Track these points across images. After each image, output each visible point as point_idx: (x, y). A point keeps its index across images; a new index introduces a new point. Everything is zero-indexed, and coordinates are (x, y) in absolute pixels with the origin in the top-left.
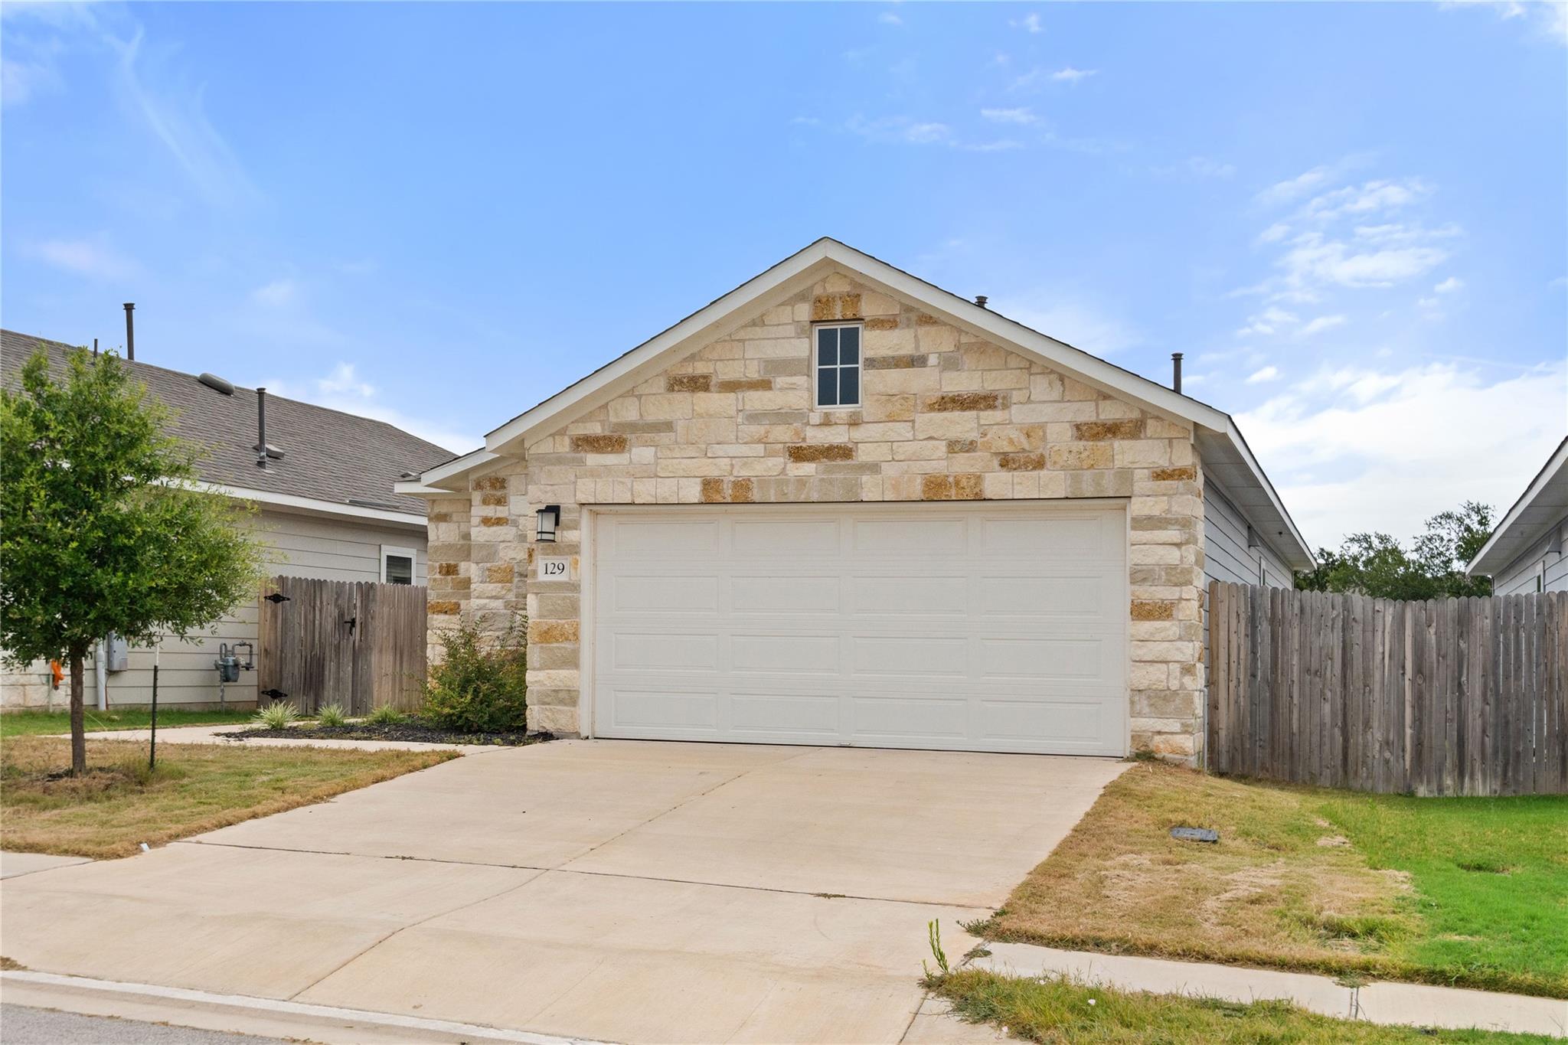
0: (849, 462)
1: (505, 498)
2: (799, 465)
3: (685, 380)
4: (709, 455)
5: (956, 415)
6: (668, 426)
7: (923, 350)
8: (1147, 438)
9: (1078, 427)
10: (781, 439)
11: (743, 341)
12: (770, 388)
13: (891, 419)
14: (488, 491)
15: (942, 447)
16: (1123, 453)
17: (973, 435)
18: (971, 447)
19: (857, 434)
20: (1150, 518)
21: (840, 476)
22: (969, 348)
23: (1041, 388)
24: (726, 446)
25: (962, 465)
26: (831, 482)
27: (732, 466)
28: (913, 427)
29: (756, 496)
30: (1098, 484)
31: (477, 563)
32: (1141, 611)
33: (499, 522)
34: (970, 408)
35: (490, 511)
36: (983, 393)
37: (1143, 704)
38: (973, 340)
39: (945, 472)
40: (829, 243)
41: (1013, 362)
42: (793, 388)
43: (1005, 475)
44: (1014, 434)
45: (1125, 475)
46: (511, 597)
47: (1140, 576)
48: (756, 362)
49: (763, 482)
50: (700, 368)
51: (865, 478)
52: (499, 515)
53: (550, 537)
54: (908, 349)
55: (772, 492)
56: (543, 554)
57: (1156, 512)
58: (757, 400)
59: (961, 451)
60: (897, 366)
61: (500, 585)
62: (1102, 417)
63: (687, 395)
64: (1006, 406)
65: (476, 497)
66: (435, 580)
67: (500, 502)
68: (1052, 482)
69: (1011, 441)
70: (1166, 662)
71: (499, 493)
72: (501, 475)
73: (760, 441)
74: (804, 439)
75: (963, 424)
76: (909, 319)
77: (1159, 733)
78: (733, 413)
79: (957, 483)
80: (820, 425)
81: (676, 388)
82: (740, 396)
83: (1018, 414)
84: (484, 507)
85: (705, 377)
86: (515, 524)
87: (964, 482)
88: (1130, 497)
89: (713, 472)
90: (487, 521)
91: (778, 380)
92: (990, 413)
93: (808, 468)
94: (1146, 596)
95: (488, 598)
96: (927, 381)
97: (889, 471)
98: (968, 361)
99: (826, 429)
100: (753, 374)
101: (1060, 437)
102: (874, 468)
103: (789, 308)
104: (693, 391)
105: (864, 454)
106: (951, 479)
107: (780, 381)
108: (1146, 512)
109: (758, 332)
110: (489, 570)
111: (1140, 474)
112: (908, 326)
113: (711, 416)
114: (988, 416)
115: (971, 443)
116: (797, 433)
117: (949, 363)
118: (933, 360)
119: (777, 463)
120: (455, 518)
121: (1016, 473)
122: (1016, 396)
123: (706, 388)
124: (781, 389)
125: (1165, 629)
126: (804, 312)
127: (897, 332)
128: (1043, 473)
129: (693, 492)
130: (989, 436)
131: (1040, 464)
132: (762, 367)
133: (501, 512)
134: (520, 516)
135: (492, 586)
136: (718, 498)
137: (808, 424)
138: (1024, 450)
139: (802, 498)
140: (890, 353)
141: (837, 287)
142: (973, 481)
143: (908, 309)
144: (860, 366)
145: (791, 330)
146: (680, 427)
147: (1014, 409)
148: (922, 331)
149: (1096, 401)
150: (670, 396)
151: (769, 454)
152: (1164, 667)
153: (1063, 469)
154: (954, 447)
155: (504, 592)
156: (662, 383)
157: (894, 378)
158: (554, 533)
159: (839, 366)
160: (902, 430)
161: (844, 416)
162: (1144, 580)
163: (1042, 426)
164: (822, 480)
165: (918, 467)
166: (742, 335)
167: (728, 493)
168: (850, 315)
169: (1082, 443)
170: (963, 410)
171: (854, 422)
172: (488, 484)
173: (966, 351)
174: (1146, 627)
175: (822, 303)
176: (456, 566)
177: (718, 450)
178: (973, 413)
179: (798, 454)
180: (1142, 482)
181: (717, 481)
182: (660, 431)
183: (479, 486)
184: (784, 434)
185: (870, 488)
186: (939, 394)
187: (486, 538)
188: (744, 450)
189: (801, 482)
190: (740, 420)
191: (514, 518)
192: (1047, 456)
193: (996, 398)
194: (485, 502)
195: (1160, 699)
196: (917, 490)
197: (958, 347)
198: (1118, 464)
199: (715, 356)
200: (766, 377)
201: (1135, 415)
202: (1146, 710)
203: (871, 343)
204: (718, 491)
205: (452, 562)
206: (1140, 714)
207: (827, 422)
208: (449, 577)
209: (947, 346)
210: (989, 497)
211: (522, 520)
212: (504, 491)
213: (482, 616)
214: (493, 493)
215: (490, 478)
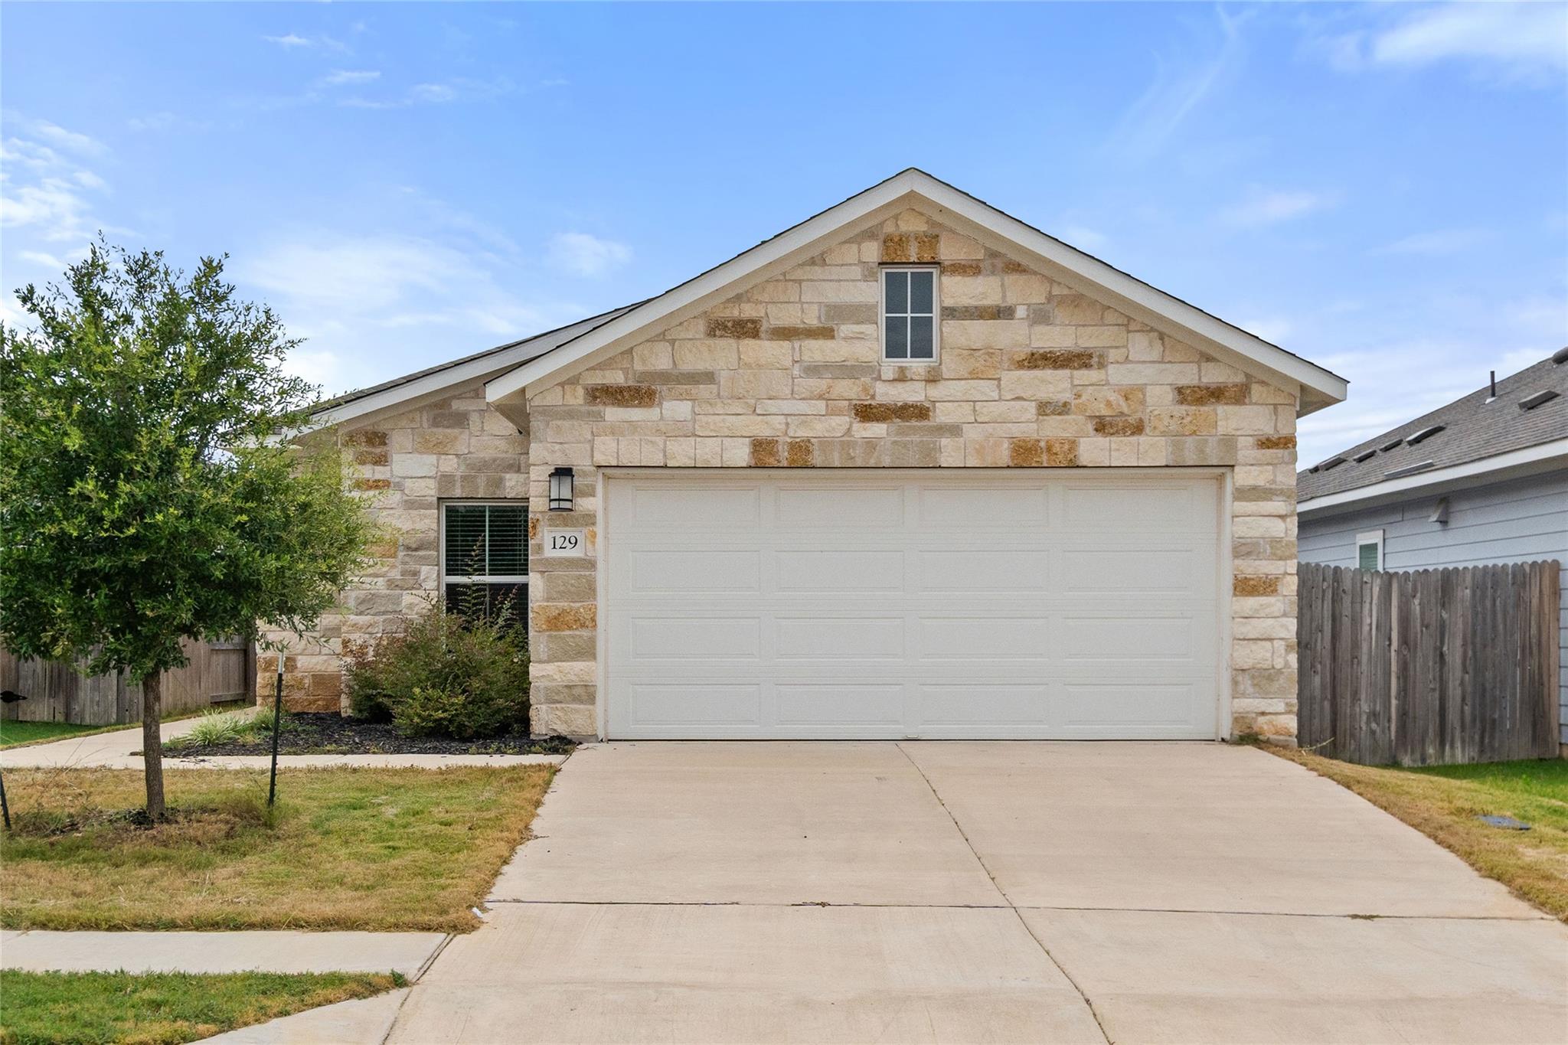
0: (925, 423)
1: (385, 456)
2: (868, 425)
3: (730, 325)
4: (758, 411)
5: (1048, 374)
6: (709, 377)
7: (1011, 300)
8: (1251, 403)
9: (1180, 390)
10: (846, 395)
11: (800, 282)
12: (833, 337)
13: (974, 375)
14: (364, 448)
15: (1032, 408)
16: (1227, 419)
17: (1067, 396)
18: (1064, 409)
19: (935, 392)
20: (1255, 488)
21: (916, 438)
22: (1062, 301)
23: (1140, 346)
24: (780, 401)
25: (1054, 429)
26: (905, 445)
27: (787, 424)
28: (999, 386)
29: (817, 459)
30: (1202, 451)
32: (1245, 587)
33: (378, 485)
34: (1063, 367)
35: (367, 472)
36: (1077, 350)
37: (1246, 683)
38: (1066, 292)
39: (1035, 436)
40: (916, 176)
41: (1110, 317)
42: (860, 337)
43: (1101, 441)
44: (1113, 397)
45: (1229, 442)
46: (395, 574)
47: (1243, 549)
48: (816, 307)
49: (826, 444)
50: (748, 311)
51: (944, 441)
52: (378, 476)
53: (567, 505)
54: (993, 299)
55: (836, 455)
56: (550, 526)
57: (1261, 482)
58: (816, 350)
59: (1053, 413)
60: (981, 317)
61: (381, 560)
62: (1205, 380)
63: (732, 342)
64: (1102, 365)
65: (348, 455)
67: (381, 460)
68: (1152, 449)
69: (1109, 404)
70: (1271, 640)
71: (378, 450)
72: (383, 427)
73: (820, 397)
74: (873, 397)
75: (1055, 384)
76: (994, 266)
77: (1263, 714)
78: (788, 363)
79: (1049, 449)
80: (894, 380)
81: (718, 333)
82: (797, 344)
83: (1117, 374)
84: (358, 467)
85: (753, 322)
86: (399, 487)
87: (1057, 448)
88: (1233, 466)
89: (764, 432)
90: (362, 484)
91: (843, 327)
92: (1084, 372)
93: (878, 429)
94: (1250, 570)
95: (365, 576)
96: (1017, 336)
97: (972, 433)
98: (1061, 315)
99: (900, 386)
100: (813, 321)
101: (1160, 400)
102: (954, 430)
103: (855, 247)
104: (739, 337)
105: (943, 415)
106: (1042, 444)
107: (845, 329)
108: (1251, 482)
109: (817, 272)
111: (1243, 442)
112: (993, 273)
113: (760, 366)
114: (1083, 376)
115: (1065, 404)
116: (865, 390)
117: (1040, 317)
118: (1021, 312)
119: (839, 424)
121: (1113, 438)
122: (1113, 355)
123: (755, 334)
124: (845, 339)
125: (1269, 605)
126: (872, 251)
127: (980, 279)
128: (1142, 439)
129: (740, 454)
130: (1084, 398)
131: (1138, 429)
132: (823, 313)
133: (380, 473)
134: (405, 478)
135: (371, 562)
136: (772, 461)
137: (879, 378)
138: (1122, 414)
139: (872, 463)
140: (974, 303)
141: (912, 225)
142: (1066, 447)
143: (994, 255)
144: (936, 314)
145: (856, 272)
146: (723, 377)
147: (1111, 369)
148: (1011, 279)
149: (1198, 363)
150: (711, 342)
151: (831, 412)
152: (1268, 644)
153: (1163, 434)
154: (1045, 408)
155: (385, 569)
156: (701, 326)
157: (978, 331)
158: (571, 501)
159: (909, 315)
160: (987, 389)
161: (922, 371)
162: (1249, 554)
163: (1142, 388)
164: (895, 442)
165: (1002, 430)
166: (799, 274)
167: (784, 455)
168: (927, 258)
169: (1184, 407)
170: (1055, 368)
171: (933, 378)
172: (364, 439)
173: (1059, 304)
174: (1251, 603)
175: (893, 243)
177: (772, 406)
178: (1067, 372)
179: (866, 413)
180: (1246, 450)
181: (769, 443)
182: (698, 382)
183: (351, 439)
184: (849, 390)
185: (950, 452)
186: (1029, 350)
188: (802, 407)
189: (871, 444)
190: (796, 372)
191: (397, 480)
192: (1146, 421)
193: (1090, 356)
194: (360, 461)
195: (1262, 678)
196: (1004, 456)
197: (1050, 298)
198: (1221, 430)
199: (766, 297)
200: (829, 324)
201: (1240, 379)
202: (1250, 690)
203: (950, 290)
204: (772, 454)
206: (1244, 695)
207: (902, 377)
209: (1038, 297)
210: (1085, 464)
211: (408, 483)
212: (385, 448)
213: (357, 598)
214: (370, 449)
215: (367, 433)
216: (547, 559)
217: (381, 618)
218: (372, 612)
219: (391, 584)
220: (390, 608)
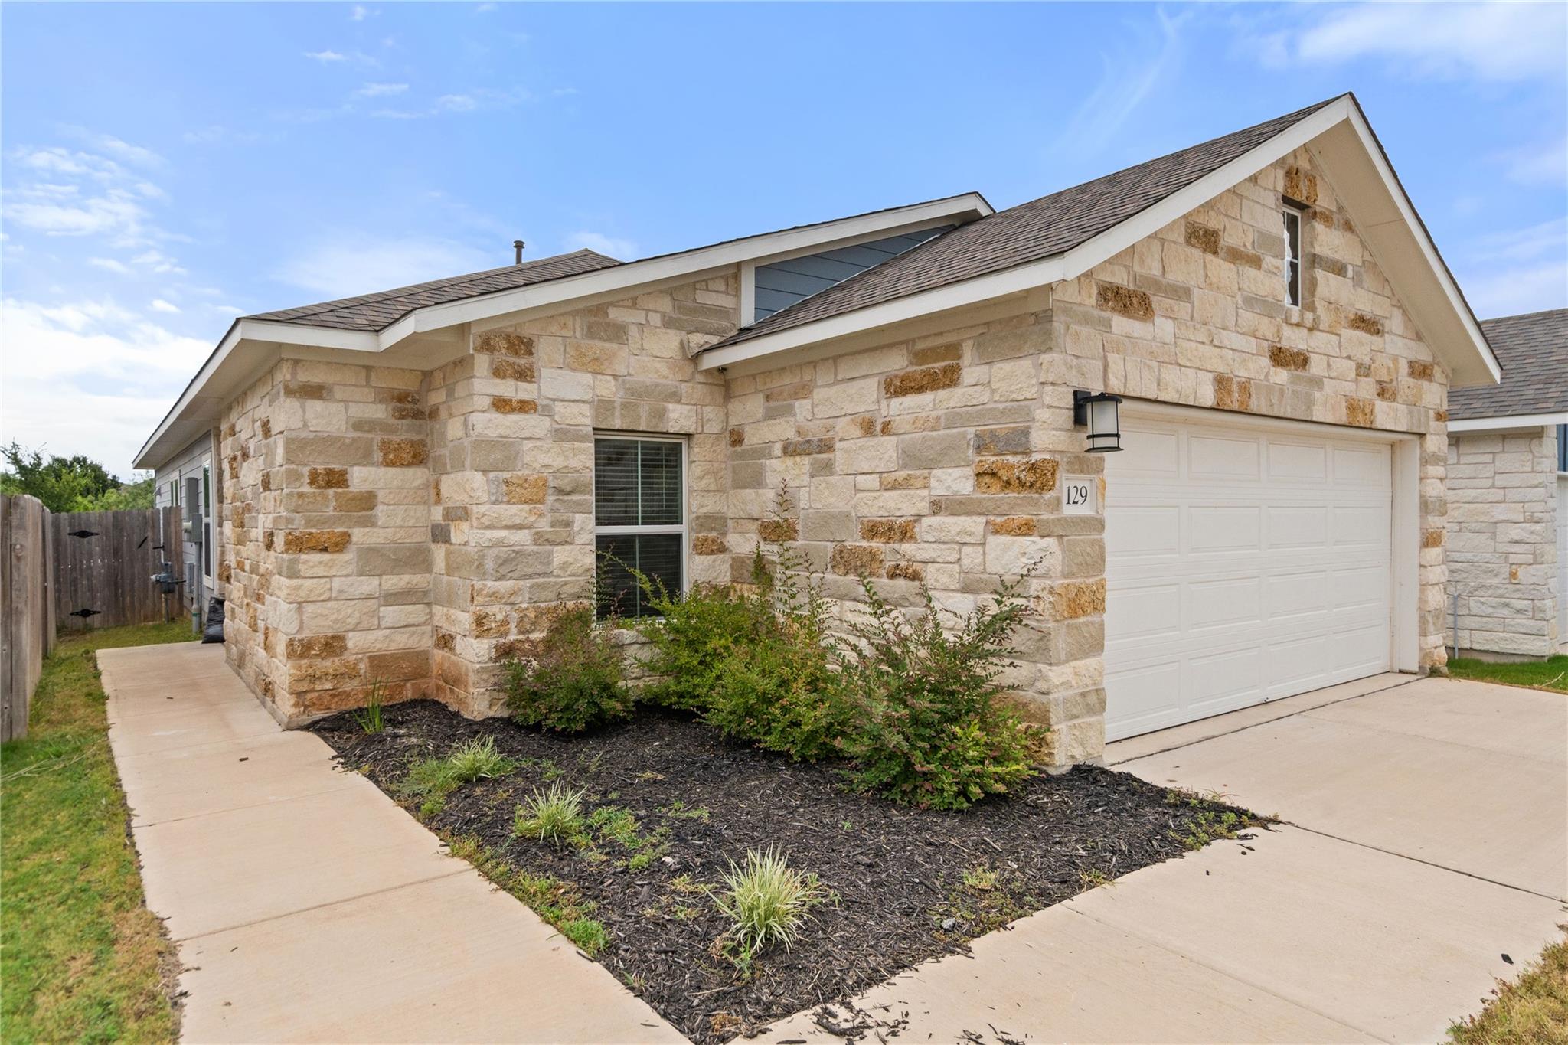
0: (1305, 374)
1: (531, 370)
2: (1277, 370)
3: (1201, 231)
4: (1216, 343)
5: (1362, 335)
6: (1185, 293)
7: (1346, 258)
8: (1433, 381)
9: (1410, 364)
10: (1268, 335)
11: (1242, 198)
12: (1262, 267)
13: (1330, 330)
14: (503, 355)
15: (1355, 369)
16: (1427, 393)
17: (1369, 361)
18: (1369, 373)
19: (1312, 341)
21: (1302, 389)
22: (1368, 266)
23: (1397, 320)
24: (1231, 333)
25: (1364, 390)
26: (1298, 396)
27: (1234, 361)
28: (1340, 342)
29: (1256, 404)
30: (1417, 421)
31: (485, 472)
33: (524, 407)
34: (1368, 331)
35: (508, 388)
36: (1373, 317)
38: (1370, 259)
39: (1356, 397)
40: (1352, 102)
41: (1386, 289)
42: (1275, 272)
43: (1383, 405)
45: (1426, 415)
46: (544, 525)
48: (1251, 230)
49: (1258, 387)
50: (1213, 221)
51: (1315, 394)
52: (523, 395)
53: (1111, 442)
54: (1339, 254)
55: (1263, 401)
56: (1068, 471)
58: (1253, 279)
59: (1365, 376)
60: (1333, 271)
61: (527, 507)
62: (1419, 357)
63: (1200, 253)
64: (1383, 334)
65: (482, 363)
66: (301, 495)
67: (524, 375)
68: (1401, 415)
71: (522, 362)
72: (527, 332)
73: (1253, 334)
74: (1279, 342)
75: (1364, 346)
76: (1339, 220)
78: (1235, 289)
79: (1364, 410)
80: (1295, 325)
81: (1192, 239)
82: (1240, 269)
83: (1389, 344)
84: (498, 381)
85: (1216, 233)
86: (548, 412)
87: (1368, 410)
89: (1220, 367)
90: (501, 405)
91: (1266, 258)
92: (1377, 339)
93: (1283, 376)
95: (507, 527)
96: (1349, 295)
97: (1328, 389)
98: (1367, 280)
99: (1296, 331)
100: (1249, 244)
101: (1403, 371)
102: (1320, 384)
103: (1273, 172)
104: (1205, 249)
105: (1317, 367)
106: (1362, 405)
107: (1268, 261)
109: (1252, 191)
110: (507, 483)
111: (1430, 415)
112: (1339, 228)
113: (1218, 289)
114: (1375, 342)
115: (1369, 367)
116: (1277, 331)
117: (1358, 279)
118: (1350, 271)
119: (1263, 365)
120: (338, 393)
121: (1387, 403)
122: (1387, 325)
123: (1216, 249)
124: (1267, 271)
126: (1281, 181)
127: (1333, 232)
128: (1396, 405)
129: (1208, 392)
130: (1375, 363)
131: (1396, 395)
132: (1256, 238)
133: (523, 391)
134: (554, 400)
135: (514, 509)
136: (1226, 403)
137: (1286, 321)
138: (1389, 381)
140: (1331, 255)
141: (1303, 161)
142: (1371, 409)
143: (1339, 209)
144: (1300, 261)
146: (1195, 295)
147: (1386, 338)
148: (1346, 237)
149: (1416, 343)
150: (1187, 248)
151: (1258, 352)
153: (1405, 402)
154: (1360, 369)
155: (532, 518)
156: (1183, 229)
160: (1336, 345)
161: (1311, 318)
163: (1397, 359)
164: (1293, 392)
165: (1342, 387)
166: (1242, 189)
167: (1234, 397)
169: (1412, 380)
170: (1365, 331)
171: (1312, 328)
172: (504, 344)
173: (1367, 269)
175: (1292, 174)
176: (343, 473)
177: (1226, 338)
178: (1369, 336)
179: (1279, 357)
180: (1431, 421)
181: (1227, 380)
182: (1178, 297)
183: (486, 345)
184: (1270, 329)
185: (1320, 407)
186: (1354, 311)
187: (502, 431)
188: (1243, 343)
189: (1281, 392)
190: (1241, 301)
191: (546, 402)
192: (1399, 389)
193: (1379, 325)
194: (498, 373)
196: (1344, 414)
197: (1363, 263)
198: (1424, 402)
199: (1223, 209)
200: (1259, 252)
201: (1431, 359)
203: (1321, 238)
204: (1228, 394)
205: (337, 467)
208: (331, 492)
209: (1358, 259)
210: (1379, 427)
211: (558, 407)
212: (531, 359)
213: (497, 557)
214: (511, 359)
215: (508, 336)
216: (1065, 519)
217: (529, 583)
218: (516, 575)
219: (539, 538)
220: (539, 569)
